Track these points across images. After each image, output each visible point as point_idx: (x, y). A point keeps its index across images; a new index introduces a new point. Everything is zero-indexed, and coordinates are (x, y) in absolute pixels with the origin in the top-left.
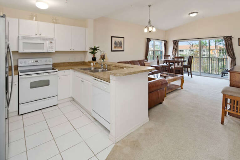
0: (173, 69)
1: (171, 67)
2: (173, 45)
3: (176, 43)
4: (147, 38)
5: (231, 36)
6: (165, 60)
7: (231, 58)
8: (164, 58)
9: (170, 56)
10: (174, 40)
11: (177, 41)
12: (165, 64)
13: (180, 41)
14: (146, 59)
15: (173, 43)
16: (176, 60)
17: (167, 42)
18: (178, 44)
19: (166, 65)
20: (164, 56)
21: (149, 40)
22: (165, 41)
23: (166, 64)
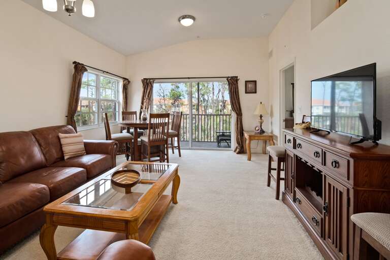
0: (145, 145)
1: (139, 140)
2: (142, 90)
3: (148, 84)
4: (75, 63)
5: (237, 77)
6: (125, 122)
7: (237, 113)
8: (123, 119)
9: (135, 113)
10: (144, 79)
11: (151, 81)
12: (125, 134)
13: (156, 81)
14: (68, 124)
15: (141, 85)
16: (152, 122)
17: (129, 82)
18: (152, 87)
19: (128, 135)
20: (123, 113)
21: (79, 68)
22: (125, 79)
23: (128, 132)
